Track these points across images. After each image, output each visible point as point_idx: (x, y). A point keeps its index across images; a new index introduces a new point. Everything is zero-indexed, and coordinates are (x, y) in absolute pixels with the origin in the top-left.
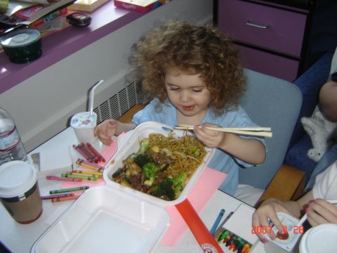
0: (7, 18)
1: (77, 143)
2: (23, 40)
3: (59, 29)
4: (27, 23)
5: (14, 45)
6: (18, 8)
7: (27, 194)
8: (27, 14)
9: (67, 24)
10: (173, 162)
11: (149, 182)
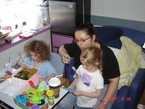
1: (6, 71)
3: (3, 43)
10: (29, 73)
11: (22, 76)
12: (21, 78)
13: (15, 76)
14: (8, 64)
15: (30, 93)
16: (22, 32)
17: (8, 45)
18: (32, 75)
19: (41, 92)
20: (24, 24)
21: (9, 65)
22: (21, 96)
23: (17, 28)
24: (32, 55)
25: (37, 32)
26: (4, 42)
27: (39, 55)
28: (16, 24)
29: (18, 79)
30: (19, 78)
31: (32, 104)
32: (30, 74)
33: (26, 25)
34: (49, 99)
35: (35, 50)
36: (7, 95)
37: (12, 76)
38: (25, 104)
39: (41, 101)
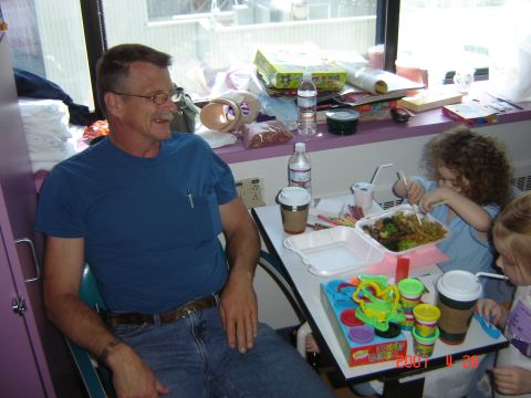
0: (339, 97)
1: (352, 205)
2: (344, 116)
3: (381, 118)
4: (352, 104)
5: (335, 118)
6: (352, 90)
7: (300, 208)
8: (355, 98)
9: (390, 117)
10: (412, 233)
11: (384, 235)
12: (379, 239)
13: (365, 228)
14: (366, 185)
15: (372, 289)
16: (460, 98)
17: (395, 129)
18: (420, 242)
19: (404, 301)
20: (482, 74)
21: (365, 190)
22: (344, 285)
23: (452, 82)
24: (444, 180)
25: (514, 110)
26: (387, 114)
27: (466, 182)
28: (451, 70)
29: (368, 236)
30: (373, 236)
31: (359, 322)
32: (413, 239)
33: (487, 78)
34: (417, 332)
35: (458, 164)
36: (310, 266)
37: (358, 223)
38: (338, 313)
39: (391, 324)
